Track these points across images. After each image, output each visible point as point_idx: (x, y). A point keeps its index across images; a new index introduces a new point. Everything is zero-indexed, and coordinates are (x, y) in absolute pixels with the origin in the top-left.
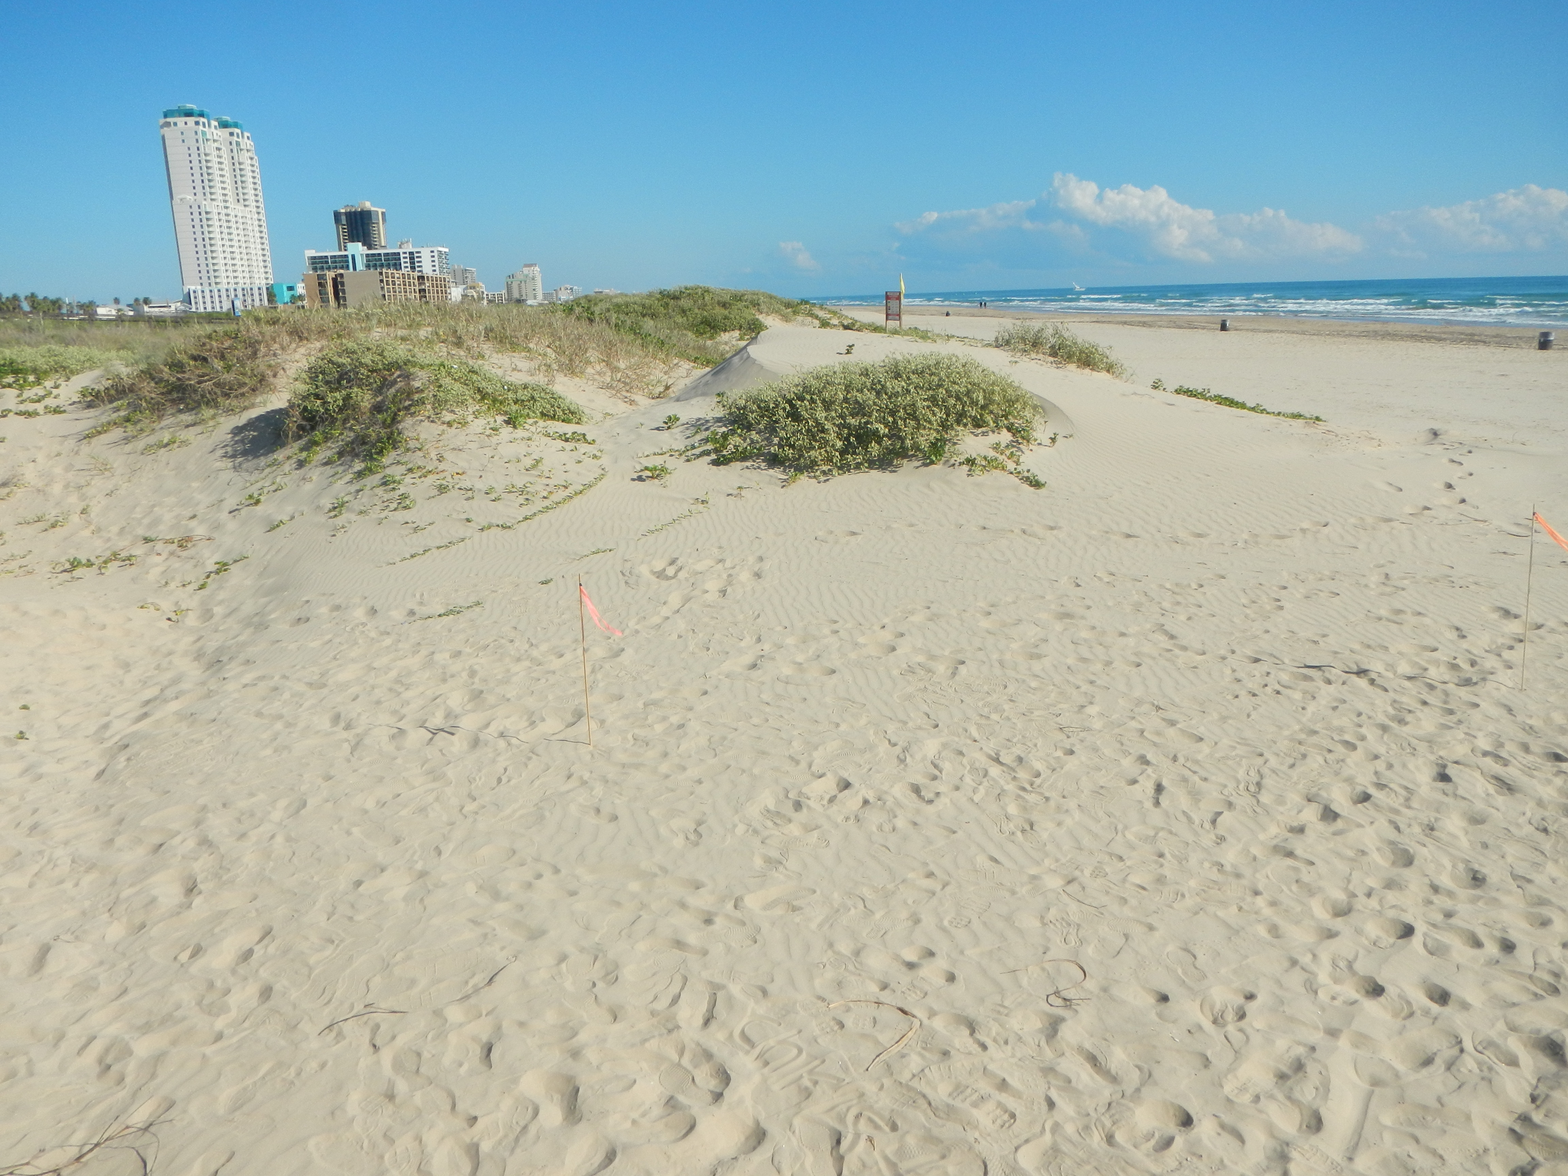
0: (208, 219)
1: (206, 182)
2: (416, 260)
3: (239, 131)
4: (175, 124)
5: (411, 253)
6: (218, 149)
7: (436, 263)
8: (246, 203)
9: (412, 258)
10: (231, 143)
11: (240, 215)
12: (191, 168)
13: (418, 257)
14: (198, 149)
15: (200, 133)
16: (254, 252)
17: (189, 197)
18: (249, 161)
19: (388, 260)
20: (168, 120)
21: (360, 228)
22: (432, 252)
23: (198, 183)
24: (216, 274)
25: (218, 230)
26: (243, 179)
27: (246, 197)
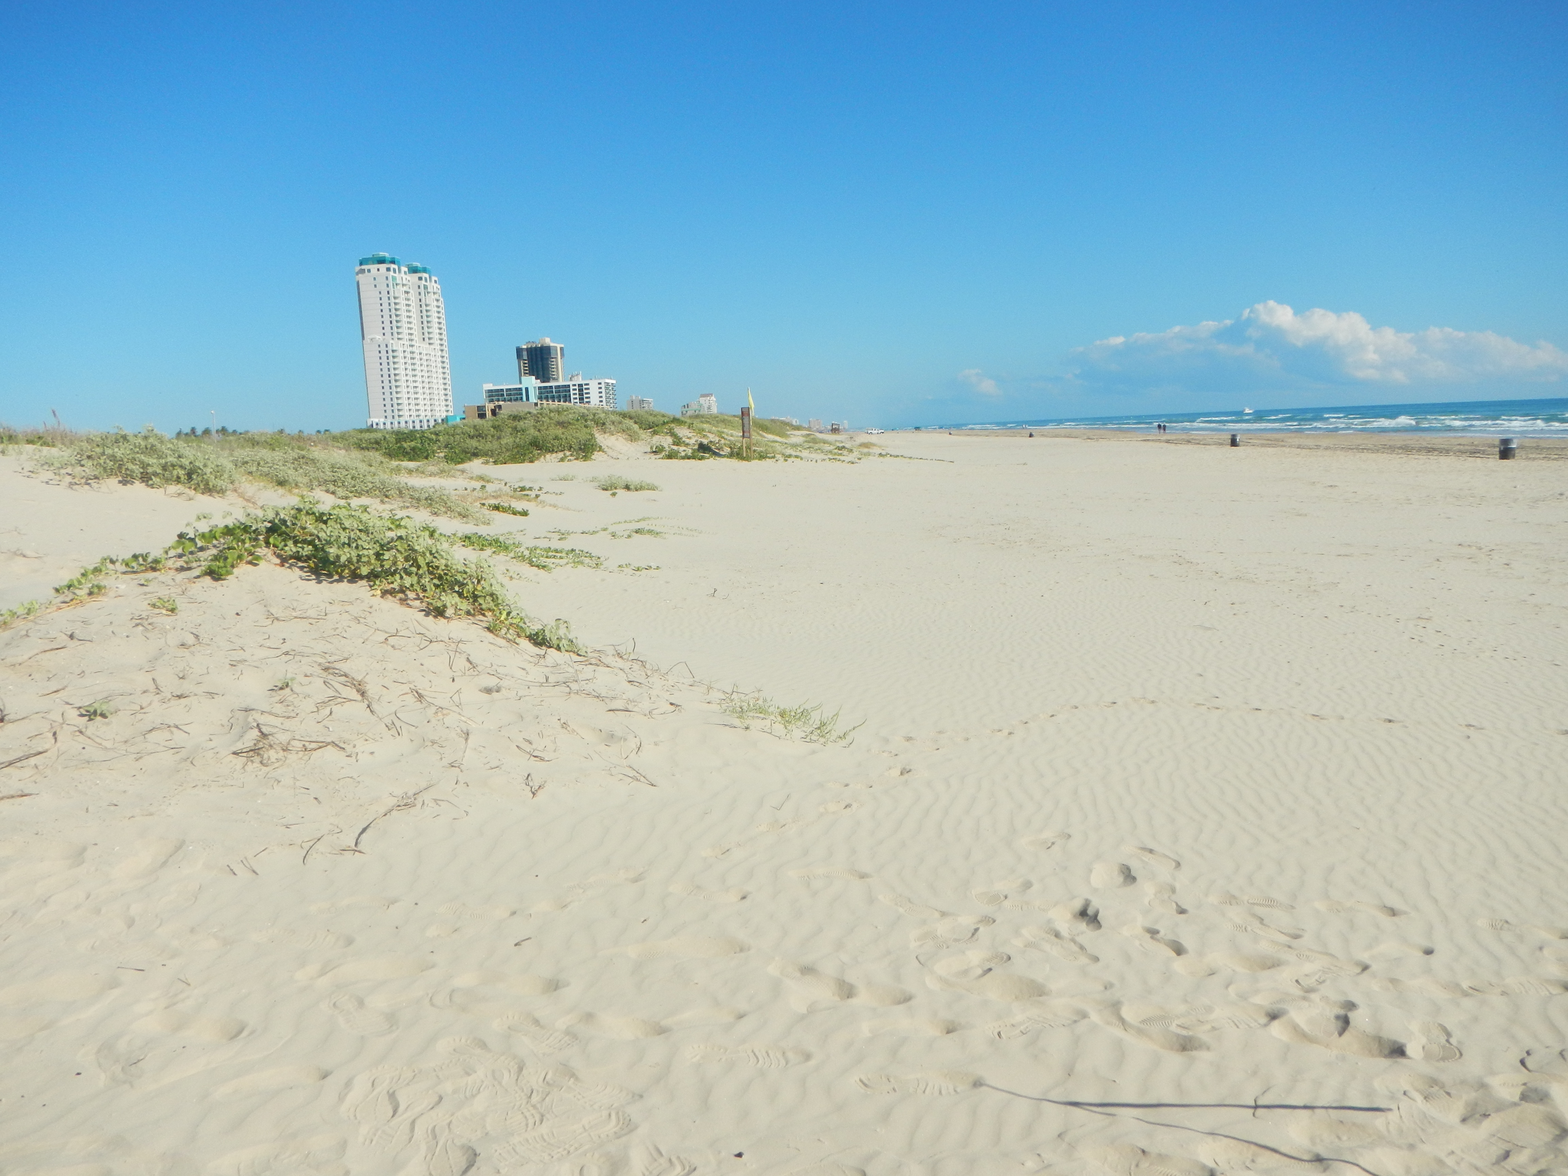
0: (394, 357)
1: (394, 322)
2: (585, 391)
3: (427, 275)
4: (369, 271)
5: (580, 385)
6: (407, 292)
7: (603, 395)
8: (431, 341)
9: (581, 390)
10: (419, 287)
11: (424, 352)
12: (382, 311)
14: (388, 293)
15: (390, 278)
16: (436, 387)
17: (378, 337)
18: (435, 303)
19: (559, 392)
20: (363, 267)
21: (540, 363)
22: (600, 384)
23: (387, 325)
24: (400, 407)
25: (403, 367)
26: (429, 319)
27: (431, 336)
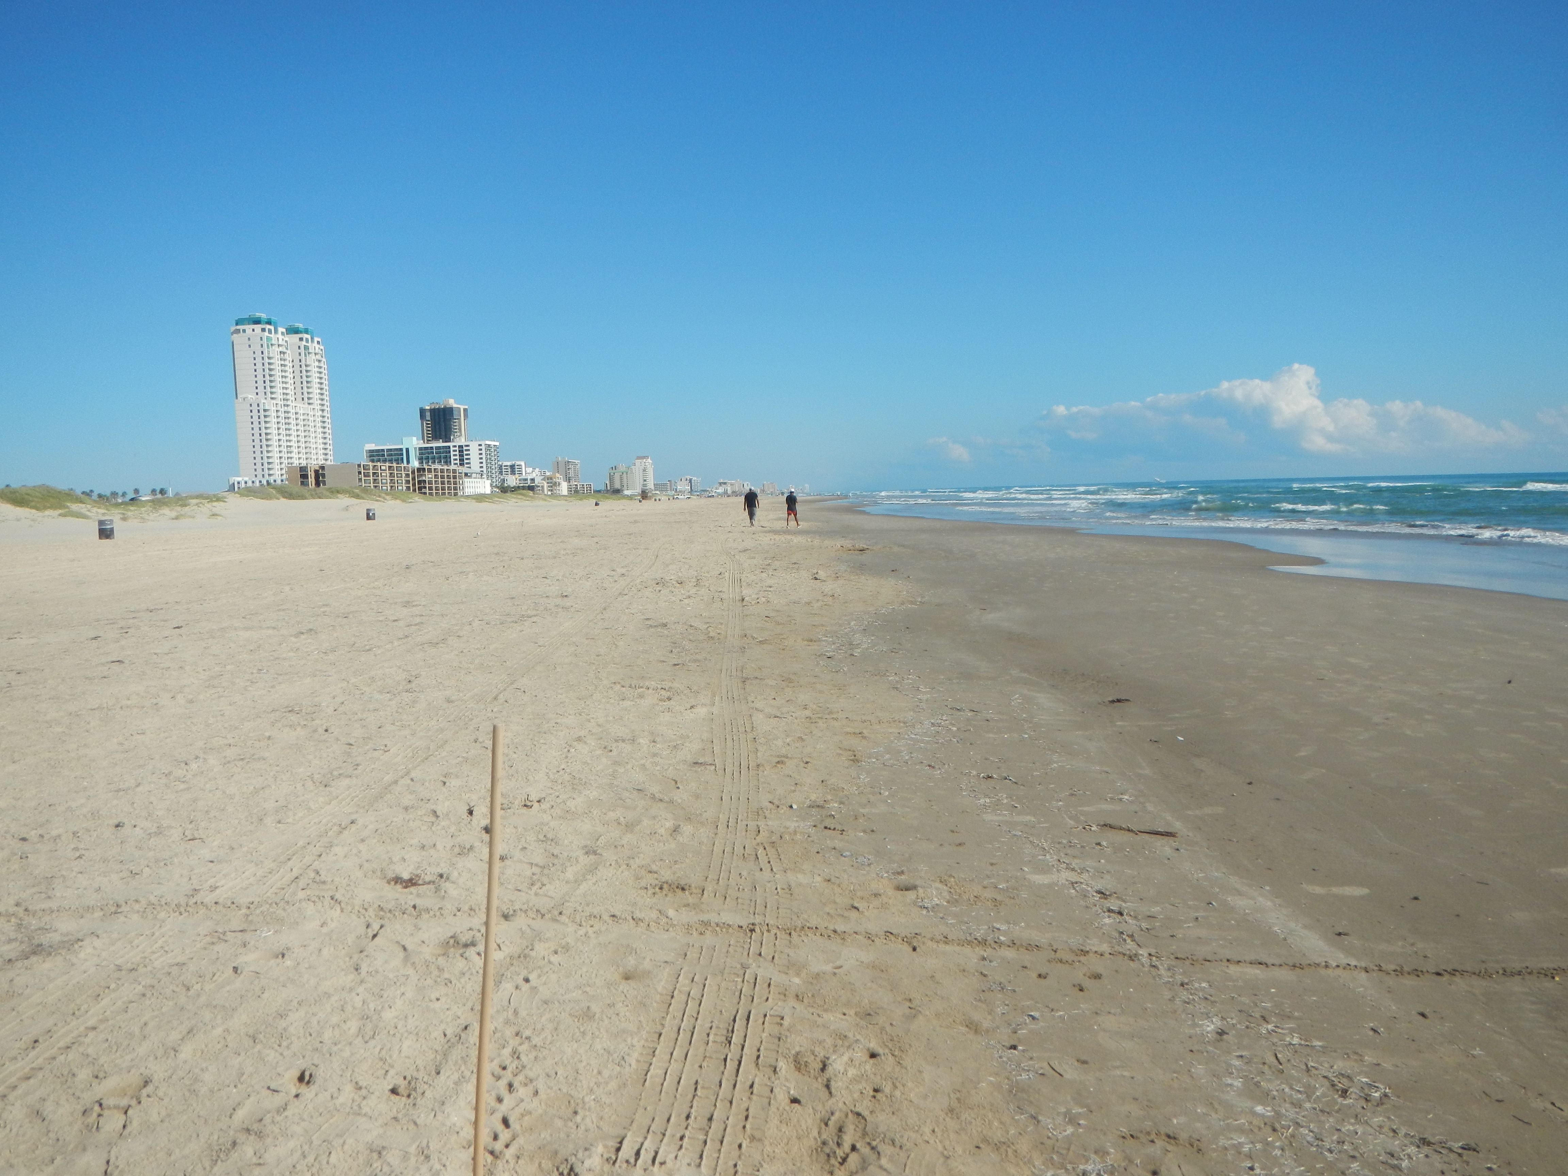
0: (265, 416)
1: (268, 382)
2: (465, 453)
3: (308, 336)
4: (244, 331)
5: (460, 447)
6: (284, 353)
7: (484, 456)
8: (311, 401)
9: (461, 451)
10: (299, 347)
11: (302, 412)
12: (255, 371)
13: (466, 450)
14: (262, 353)
15: (265, 339)
17: (250, 396)
18: (317, 364)
19: (440, 453)
20: (238, 327)
21: (443, 424)
22: (480, 445)
23: (261, 384)
24: (270, 466)
25: (276, 426)
26: (309, 379)
27: (311, 396)
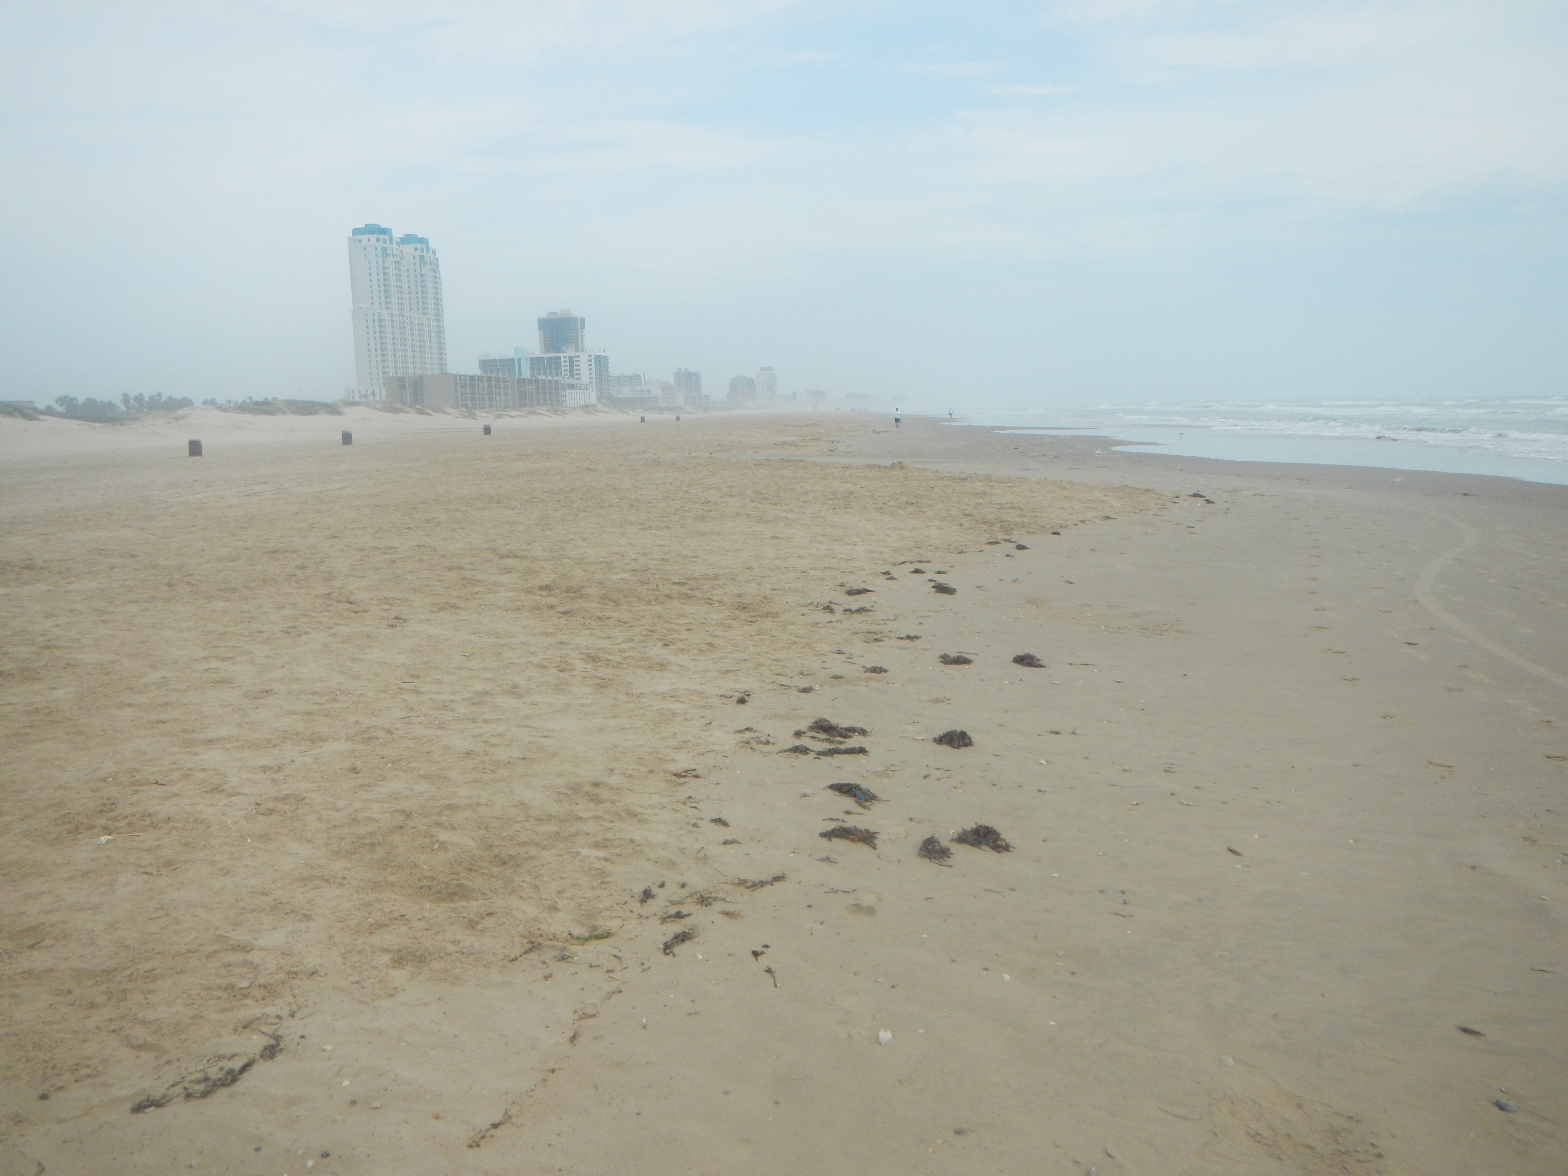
1: (383, 292)
5: (571, 358)
8: (426, 312)
9: (571, 362)
10: (414, 257)
11: (417, 322)
13: (576, 361)
14: (377, 263)
15: (380, 249)
18: (432, 274)
19: (550, 363)
21: (560, 335)
25: (391, 336)
26: (424, 289)
27: (426, 306)
